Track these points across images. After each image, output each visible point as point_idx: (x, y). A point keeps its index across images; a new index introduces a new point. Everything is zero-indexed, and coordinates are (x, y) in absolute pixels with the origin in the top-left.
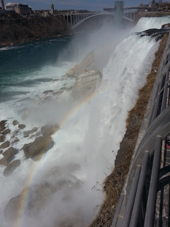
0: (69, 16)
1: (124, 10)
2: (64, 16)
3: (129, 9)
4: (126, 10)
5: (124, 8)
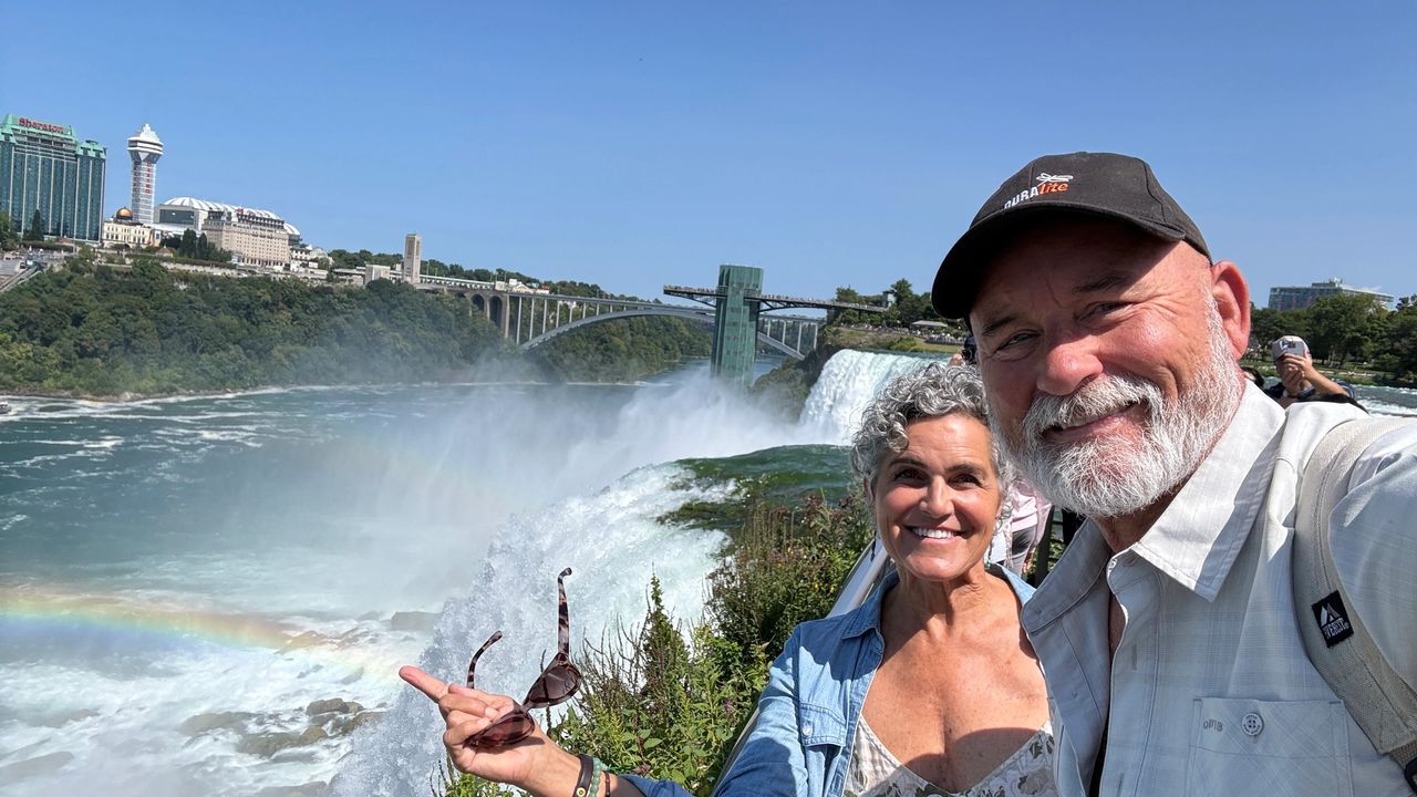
0: (496, 302)
1: (764, 306)
2: (468, 296)
3: (786, 307)
4: (772, 308)
5: (765, 301)
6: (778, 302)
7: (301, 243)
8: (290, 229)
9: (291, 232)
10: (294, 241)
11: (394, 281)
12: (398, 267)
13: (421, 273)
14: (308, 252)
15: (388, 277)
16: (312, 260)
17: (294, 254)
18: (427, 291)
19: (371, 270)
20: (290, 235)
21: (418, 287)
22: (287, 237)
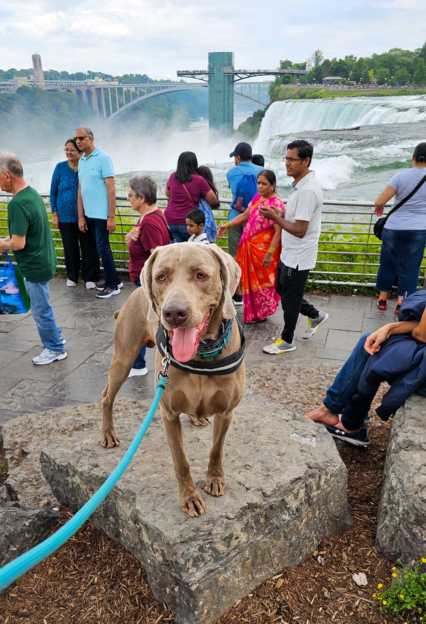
0: (89, 92)
1: (236, 78)
2: (73, 91)
3: (249, 77)
4: (241, 79)
5: (236, 74)
6: (244, 74)
11: (31, 87)
12: (32, 77)
13: (45, 79)
15: (27, 84)
18: (50, 90)
19: (17, 81)
21: (44, 89)
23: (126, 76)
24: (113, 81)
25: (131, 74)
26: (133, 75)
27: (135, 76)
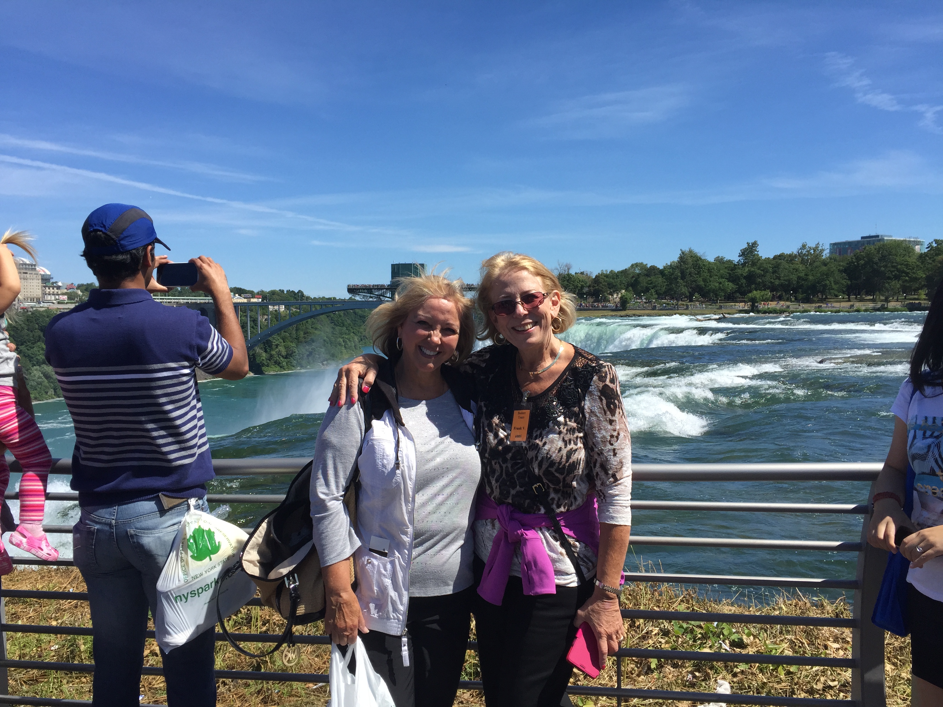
7: (52, 281)
8: (43, 270)
9: (43, 273)
10: (45, 280)
14: (59, 288)
16: (63, 294)
17: (47, 290)
20: (42, 276)
22: (40, 277)
23: (273, 293)
24: (253, 297)
25: (280, 290)
26: (283, 291)
27: (285, 292)
